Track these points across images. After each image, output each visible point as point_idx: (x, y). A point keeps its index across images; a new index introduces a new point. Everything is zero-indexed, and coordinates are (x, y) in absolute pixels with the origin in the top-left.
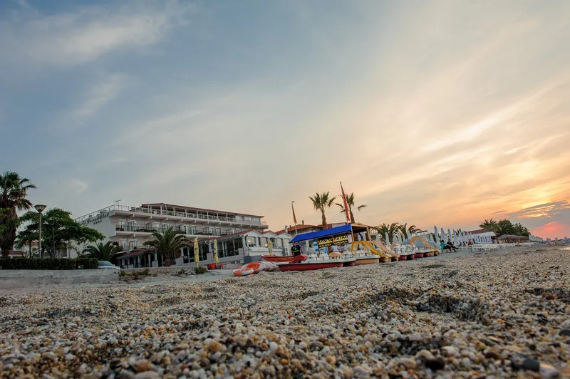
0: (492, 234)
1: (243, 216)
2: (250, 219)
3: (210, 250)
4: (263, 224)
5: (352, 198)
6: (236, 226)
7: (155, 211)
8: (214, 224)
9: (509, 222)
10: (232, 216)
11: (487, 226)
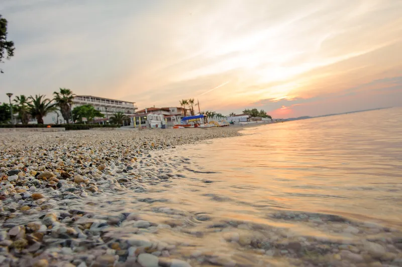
0: (248, 116)
1: (126, 102)
2: (129, 104)
3: (132, 121)
4: (135, 107)
5: (193, 101)
6: (123, 108)
7: (86, 99)
8: (114, 107)
9: (256, 110)
10: (121, 102)
11: (246, 112)
